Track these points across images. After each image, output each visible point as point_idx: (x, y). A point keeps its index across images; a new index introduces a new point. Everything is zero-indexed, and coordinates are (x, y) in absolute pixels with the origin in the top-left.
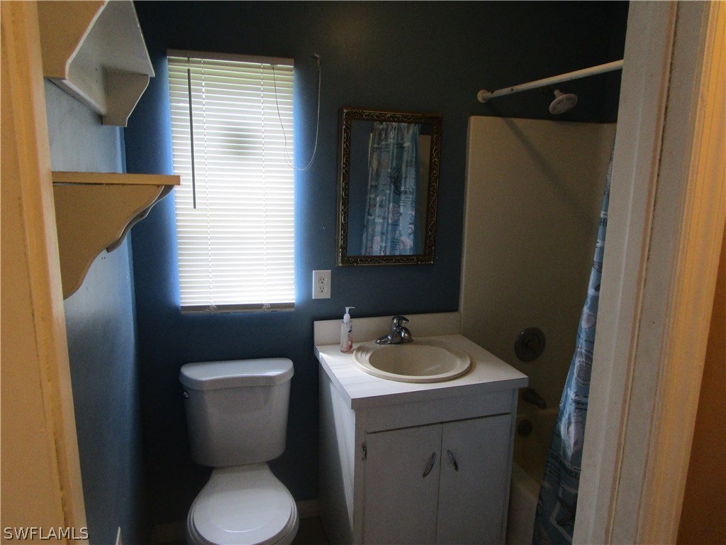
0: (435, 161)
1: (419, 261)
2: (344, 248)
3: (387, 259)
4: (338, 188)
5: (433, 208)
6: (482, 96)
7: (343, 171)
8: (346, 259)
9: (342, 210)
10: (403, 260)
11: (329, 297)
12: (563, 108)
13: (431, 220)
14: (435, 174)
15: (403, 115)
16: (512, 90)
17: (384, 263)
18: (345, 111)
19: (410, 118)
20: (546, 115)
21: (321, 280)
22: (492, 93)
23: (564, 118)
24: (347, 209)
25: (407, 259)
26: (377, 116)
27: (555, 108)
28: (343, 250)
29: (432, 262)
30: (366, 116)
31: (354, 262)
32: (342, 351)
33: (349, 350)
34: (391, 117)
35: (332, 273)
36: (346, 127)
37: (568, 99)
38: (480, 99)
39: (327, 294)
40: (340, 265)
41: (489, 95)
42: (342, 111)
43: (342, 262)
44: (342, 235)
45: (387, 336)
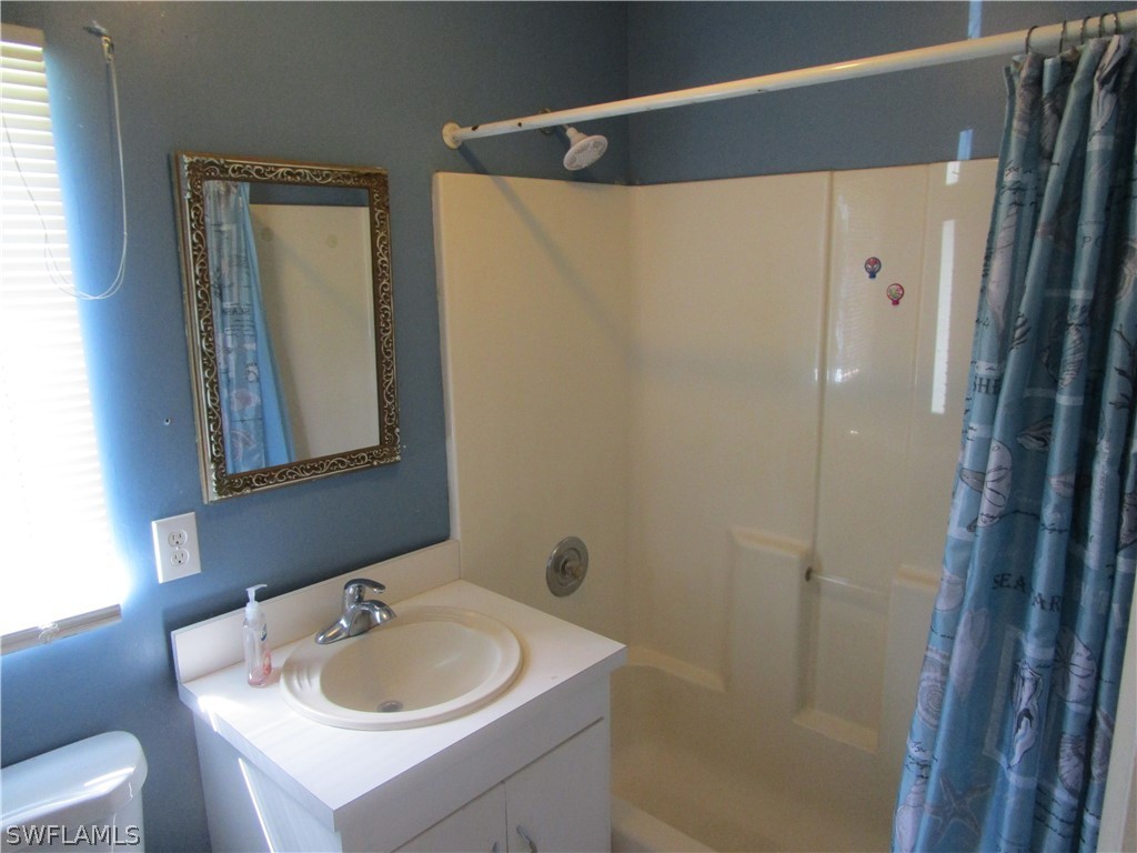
0: (383, 262)
1: (373, 459)
2: (219, 461)
3: (313, 468)
4: (188, 333)
5: (388, 354)
6: (452, 134)
7: (195, 295)
8: (227, 484)
9: (206, 380)
10: (343, 463)
11: (198, 571)
12: (585, 160)
13: (388, 377)
14: (385, 286)
15: (312, 170)
16: (520, 125)
17: (307, 476)
18: (186, 160)
19: (328, 176)
20: (554, 171)
21: (174, 540)
22: (474, 129)
23: (582, 176)
24: (216, 376)
25: (352, 460)
26: (258, 172)
27: (573, 160)
28: (217, 464)
29: (398, 458)
30: (234, 171)
31: (246, 485)
32: (253, 684)
33: (267, 677)
34: (288, 173)
35: (197, 518)
36: (194, 196)
37: (596, 145)
38: (448, 140)
39: (192, 566)
40: (216, 498)
41: (467, 133)
42: (178, 161)
43: (220, 489)
44: (211, 433)
45: (338, 621)
